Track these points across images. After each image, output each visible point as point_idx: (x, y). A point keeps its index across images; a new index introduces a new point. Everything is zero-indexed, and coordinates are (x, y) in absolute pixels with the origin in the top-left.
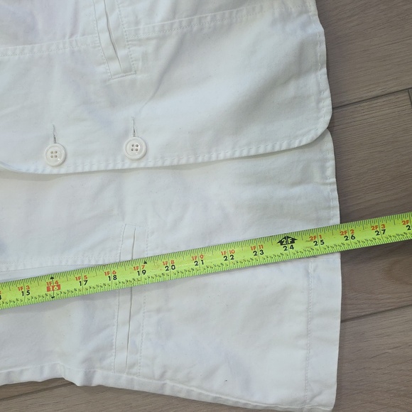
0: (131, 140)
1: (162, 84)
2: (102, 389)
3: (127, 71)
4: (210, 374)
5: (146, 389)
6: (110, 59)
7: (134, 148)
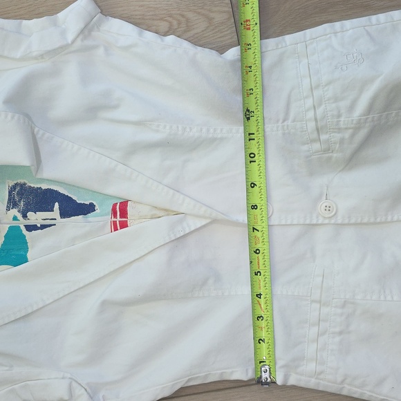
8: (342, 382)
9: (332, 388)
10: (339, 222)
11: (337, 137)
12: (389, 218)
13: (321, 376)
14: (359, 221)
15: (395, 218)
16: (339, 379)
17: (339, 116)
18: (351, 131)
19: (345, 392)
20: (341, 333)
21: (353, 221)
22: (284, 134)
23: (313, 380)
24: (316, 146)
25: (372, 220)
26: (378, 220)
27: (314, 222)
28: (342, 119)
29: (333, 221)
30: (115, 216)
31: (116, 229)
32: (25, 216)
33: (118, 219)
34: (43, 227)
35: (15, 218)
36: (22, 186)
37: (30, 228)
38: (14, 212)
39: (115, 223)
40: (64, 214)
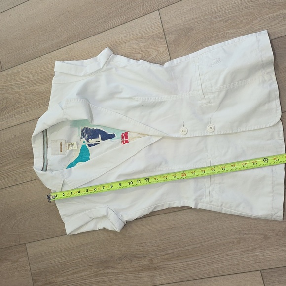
0: (210, 125)
1: (220, 106)
2: (201, 210)
3: (208, 103)
4: (238, 205)
5: (216, 210)
6: (203, 99)
7: (211, 128)
8: (221, 206)
9: (217, 209)
10: (216, 134)
11: (212, 96)
12: (239, 131)
13: (212, 203)
14: (225, 133)
15: (241, 130)
16: (220, 205)
17: (212, 87)
18: (217, 93)
19: (223, 212)
20: (220, 184)
21: (222, 133)
22: (190, 97)
23: (209, 205)
24: (204, 101)
25: (231, 132)
26: (234, 132)
27: (205, 135)
28: (213, 88)
29: (213, 134)
30: (123, 138)
31: (124, 144)
32: (88, 141)
33: (125, 139)
34: (95, 145)
35: (84, 142)
36: (87, 128)
37: (90, 145)
38: (84, 139)
39: (123, 141)
40: (103, 139)
